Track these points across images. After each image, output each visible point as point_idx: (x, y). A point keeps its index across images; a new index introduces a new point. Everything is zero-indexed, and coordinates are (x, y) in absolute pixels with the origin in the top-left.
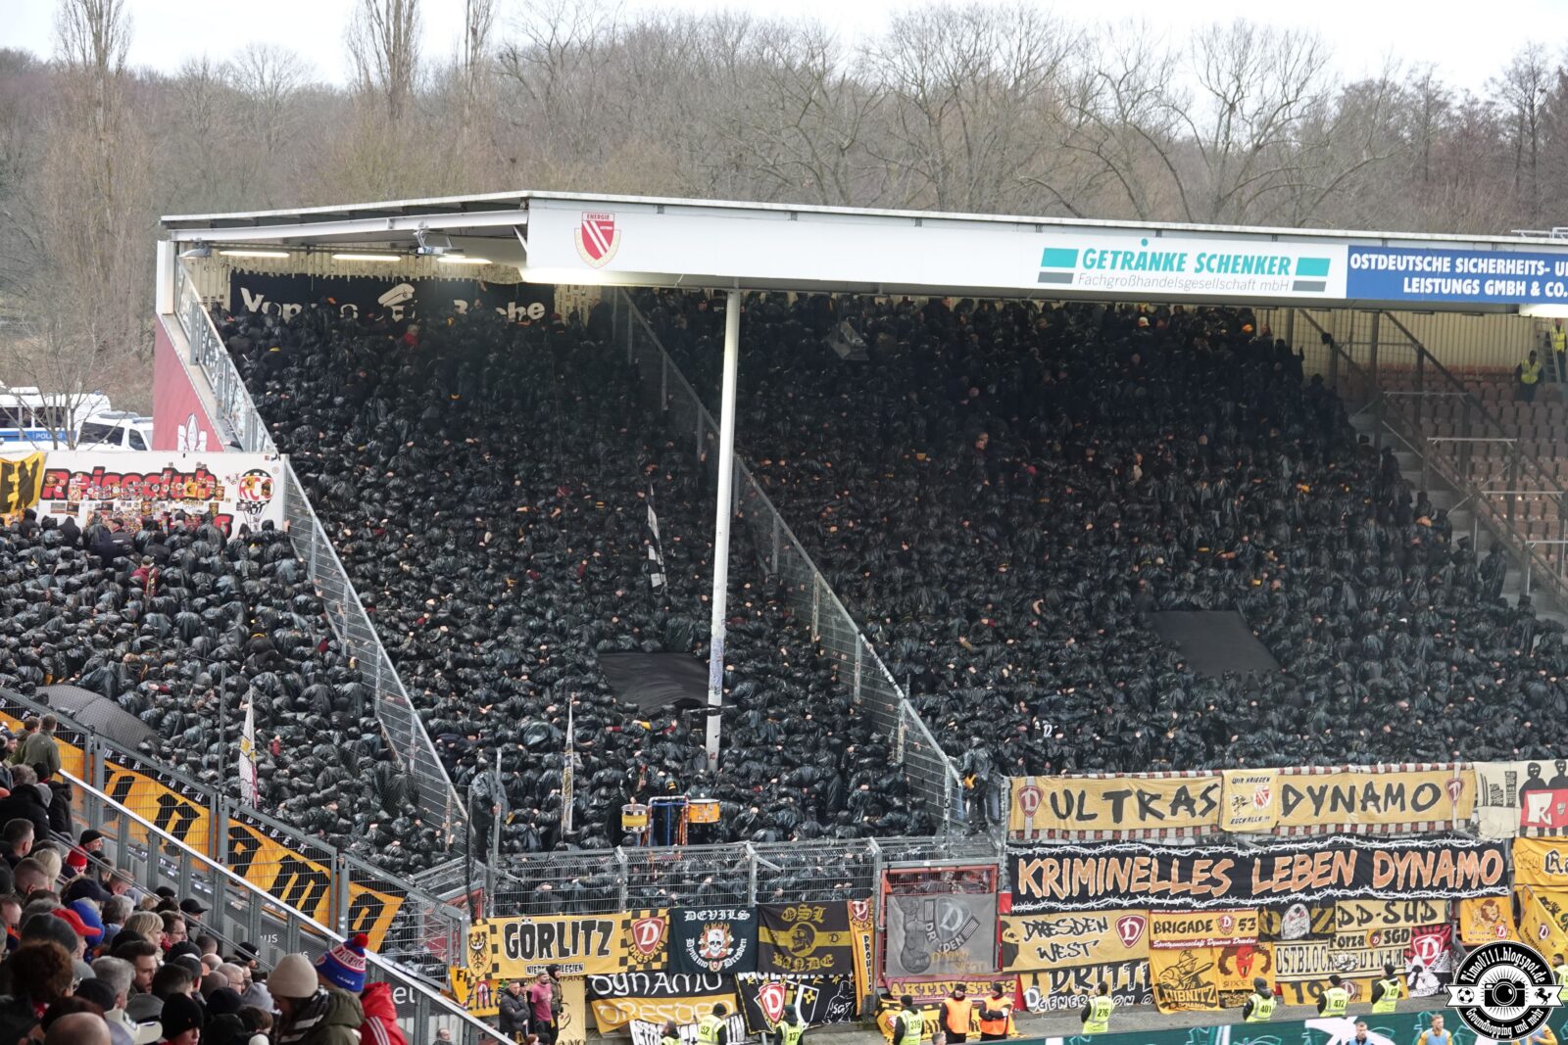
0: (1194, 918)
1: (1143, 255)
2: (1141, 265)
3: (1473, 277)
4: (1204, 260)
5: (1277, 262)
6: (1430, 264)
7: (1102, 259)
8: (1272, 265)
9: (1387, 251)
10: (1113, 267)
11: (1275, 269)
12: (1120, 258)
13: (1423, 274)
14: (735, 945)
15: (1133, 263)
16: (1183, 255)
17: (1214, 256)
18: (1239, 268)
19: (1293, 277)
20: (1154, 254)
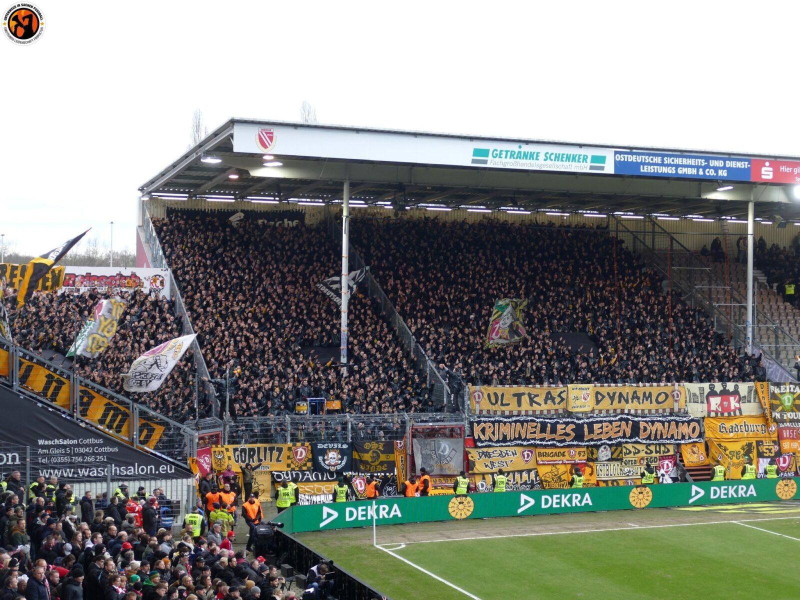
0: (557, 450)
1: (520, 152)
2: (519, 157)
3: (672, 166)
4: (548, 156)
5: (582, 157)
6: (652, 160)
7: (501, 154)
8: (579, 158)
9: (632, 154)
10: (506, 157)
11: (581, 160)
12: (509, 153)
13: (649, 164)
14: (342, 459)
15: (515, 156)
16: (538, 153)
17: (552, 154)
18: (564, 159)
19: (589, 164)
20: (524, 152)
